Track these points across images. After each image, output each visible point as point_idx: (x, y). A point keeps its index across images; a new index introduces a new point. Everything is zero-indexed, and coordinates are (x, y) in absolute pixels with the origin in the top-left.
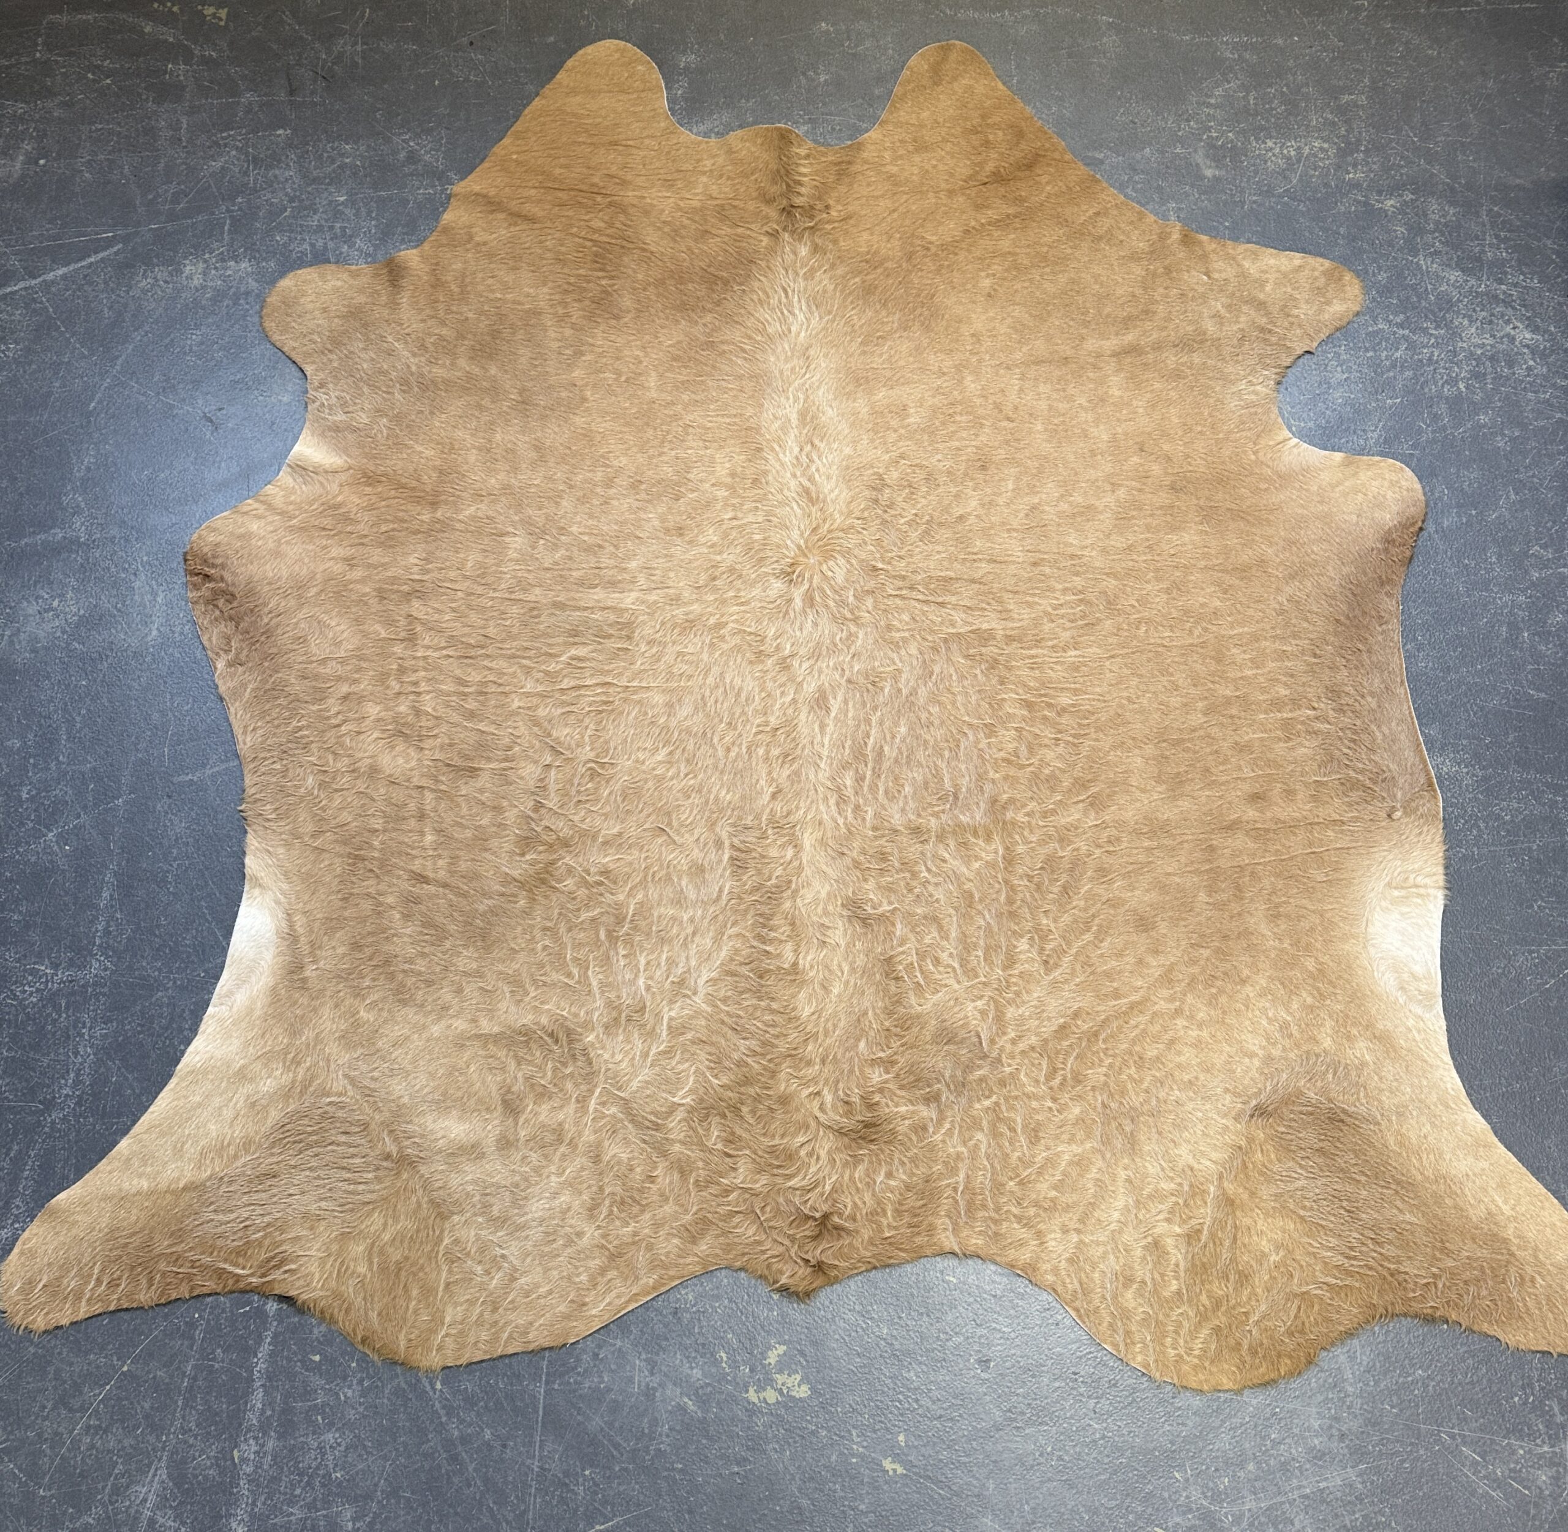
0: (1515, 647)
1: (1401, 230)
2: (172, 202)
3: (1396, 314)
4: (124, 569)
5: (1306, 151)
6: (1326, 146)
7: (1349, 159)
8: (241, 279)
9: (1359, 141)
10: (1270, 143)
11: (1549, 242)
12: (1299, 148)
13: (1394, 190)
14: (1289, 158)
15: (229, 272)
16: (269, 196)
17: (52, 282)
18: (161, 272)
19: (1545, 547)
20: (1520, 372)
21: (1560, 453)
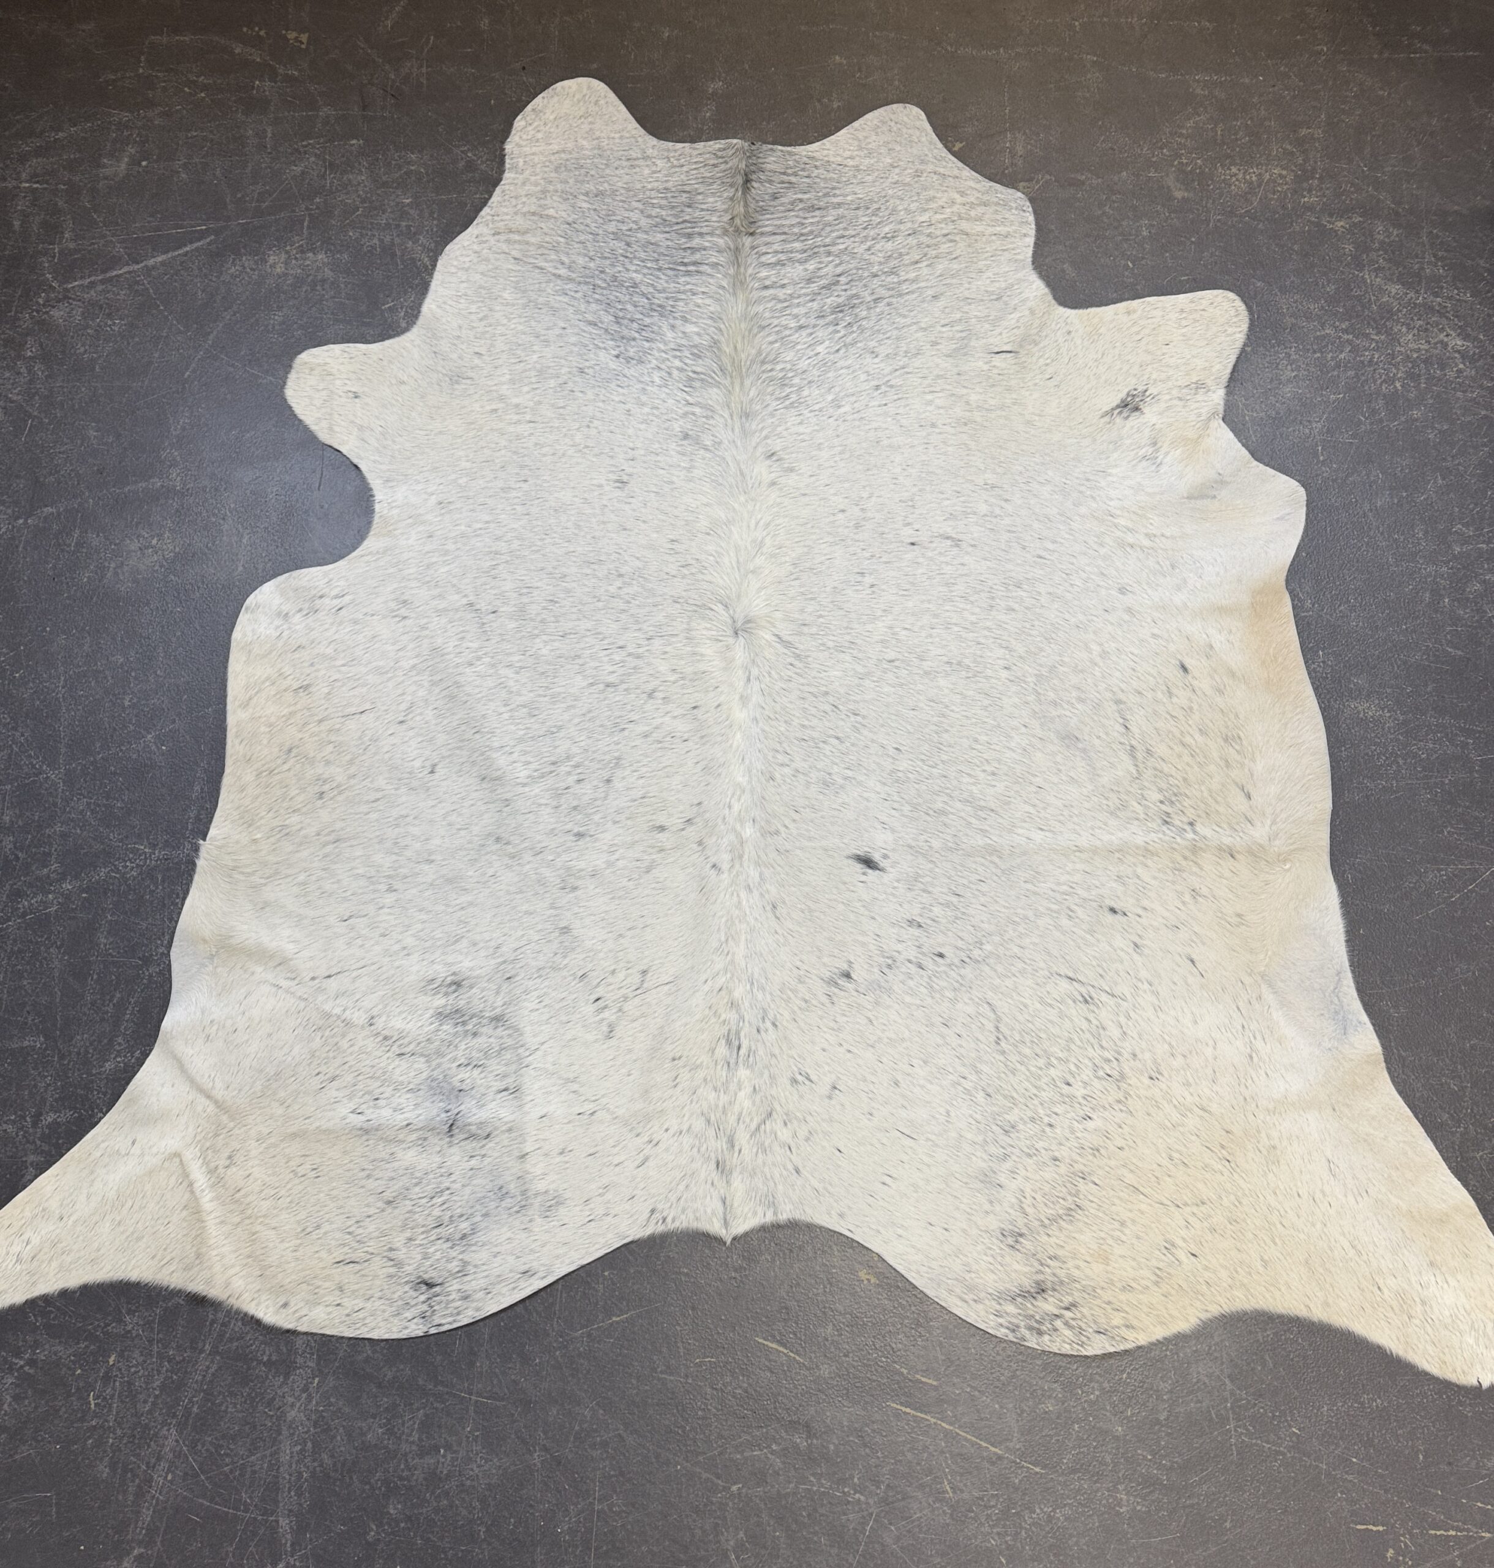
0: (1436, 611)
1: (1349, 248)
2: (258, 201)
3: (1342, 321)
4: (214, 515)
5: (1267, 176)
6: (1284, 172)
7: (1305, 185)
8: (318, 269)
9: (1314, 170)
10: (1234, 170)
11: (1482, 262)
12: (1260, 174)
13: (1342, 214)
14: (1251, 183)
15: (308, 262)
16: (343, 197)
17: (153, 267)
18: (247, 261)
19: (1467, 525)
20: (1451, 374)
21: (1485, 445)
